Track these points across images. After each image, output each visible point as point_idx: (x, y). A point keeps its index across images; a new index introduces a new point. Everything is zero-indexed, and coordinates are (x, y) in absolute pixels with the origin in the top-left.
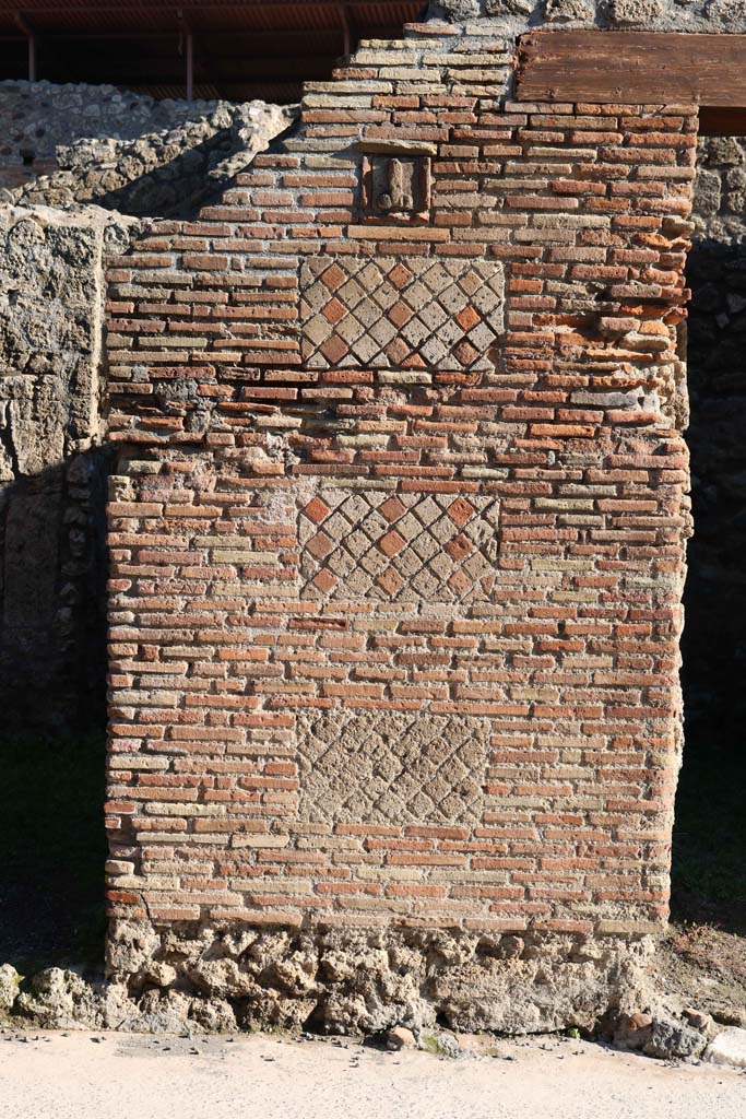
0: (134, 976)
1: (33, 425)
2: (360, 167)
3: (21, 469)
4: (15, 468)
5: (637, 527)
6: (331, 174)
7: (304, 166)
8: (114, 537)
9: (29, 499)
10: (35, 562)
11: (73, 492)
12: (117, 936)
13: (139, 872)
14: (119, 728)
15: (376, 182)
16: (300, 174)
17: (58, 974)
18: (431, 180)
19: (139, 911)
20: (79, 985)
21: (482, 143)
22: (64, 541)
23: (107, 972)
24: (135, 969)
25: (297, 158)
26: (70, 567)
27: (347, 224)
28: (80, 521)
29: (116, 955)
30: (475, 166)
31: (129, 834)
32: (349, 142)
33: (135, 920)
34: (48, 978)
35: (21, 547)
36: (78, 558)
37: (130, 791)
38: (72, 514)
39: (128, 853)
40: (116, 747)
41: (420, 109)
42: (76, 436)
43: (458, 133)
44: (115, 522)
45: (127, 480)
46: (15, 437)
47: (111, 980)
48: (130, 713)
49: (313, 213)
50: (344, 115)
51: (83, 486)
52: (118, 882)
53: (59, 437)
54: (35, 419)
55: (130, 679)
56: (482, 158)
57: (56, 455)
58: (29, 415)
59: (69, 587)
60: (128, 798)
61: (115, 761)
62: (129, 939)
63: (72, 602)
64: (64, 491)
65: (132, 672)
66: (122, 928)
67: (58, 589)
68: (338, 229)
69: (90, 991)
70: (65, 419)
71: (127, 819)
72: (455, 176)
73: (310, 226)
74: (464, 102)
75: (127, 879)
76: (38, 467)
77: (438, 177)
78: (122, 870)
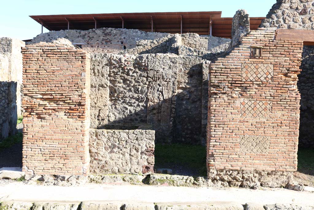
0: (213, 178)
1: (167, 91)
2: (251, 50)
3: (164, 98)
4: (163, 98)
5: (293, 107)
6: (246, 51)
7: (242, 50)
8: (211, 108)
9: (166, 103)
10: (166, 114)
11: (173, 102)
12: (210, 172)
13: (214, 161)
14: (212, 138)
15: (253, 52)
16: (242, 51)
17: (200, 178)
18: (262, 52)
19: (214, 167)
20: (204, 180)
21: (270, 46)
22: (171, 111)
23: (208, 178)
24: (213, 177)
25: (241, 48)
26: (172, 115)
27: (249, 59)
28: (174, 107)
29: (210, 175)
30: (269, 50)
31: (212, 155)
32: (249, 46)
33: (213, 169)
34: (199, 178)
35: (164, 112)
36: (174, 114)
37: (213, 148)
38: (173, 106)
39: (212, 158)
40: (211, 141)
41: (260, 41)
42: (174, 93)
43: (266, 45)
44: (212, 105)
45: (213, 99)
46: (163, 93)
47: (209, 179)
48: (213, 136)
49: (244, 57)
50: (249, 42)
51: (175, 101)
52: (211, 163)
53: (171, 93)
54: (167, 90)
55: (214, 130)
56: (270, 49)
57: (170, 96)
58: (166, 89)
59: (172, 118)
60: (213, 149)
61: (211, 143)
62: (212, 172)
63: (172, 121)
64: (172, 102)
65: (214, 129)
66: (211, 170)
67: (170, 119)
68: (248, 59)
69: (205, 181)
70: (172, 90)
71: (212, 153)
72: (266, 51)
73: (243, 59)
74: (267, 40)
75: (212, 162)
76: (167, 98)
77: (263, 51)
78: (212, 161)
